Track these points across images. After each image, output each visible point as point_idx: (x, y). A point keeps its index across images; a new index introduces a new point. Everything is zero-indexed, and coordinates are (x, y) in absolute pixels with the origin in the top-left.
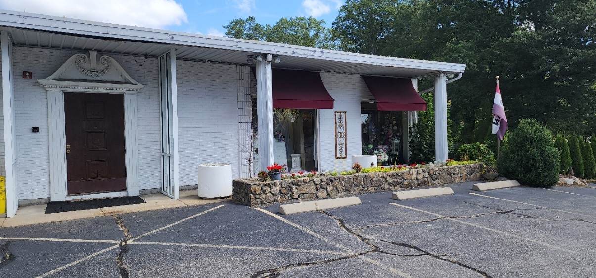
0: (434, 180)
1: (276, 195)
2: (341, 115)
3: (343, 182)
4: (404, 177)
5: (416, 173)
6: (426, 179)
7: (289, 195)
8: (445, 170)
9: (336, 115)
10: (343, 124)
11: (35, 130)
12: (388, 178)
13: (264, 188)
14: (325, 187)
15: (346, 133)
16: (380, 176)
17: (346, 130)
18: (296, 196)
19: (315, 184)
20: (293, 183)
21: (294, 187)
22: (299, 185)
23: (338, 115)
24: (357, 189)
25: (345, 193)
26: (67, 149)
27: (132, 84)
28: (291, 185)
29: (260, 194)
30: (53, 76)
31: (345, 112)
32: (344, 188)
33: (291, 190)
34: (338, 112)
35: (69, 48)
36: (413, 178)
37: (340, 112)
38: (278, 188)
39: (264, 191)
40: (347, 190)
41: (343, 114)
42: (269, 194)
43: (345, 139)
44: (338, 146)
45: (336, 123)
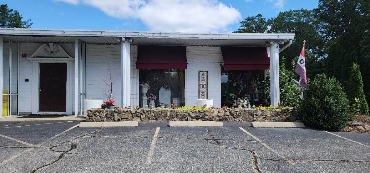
0: (235, 118)
1: (103, 118)
2: (203, 73)
3: (153, 114)
4: (205, 113)
5: (217, 112)
6: (227, 117)
7: (112, 119)
8: (247, 112)
9: (199, 73)
10: (205, 79)
11: (27, 80)
12: (191, 114)
13: (95, 113)
14: (139, 115)
15: (207, 85)
16: (185, 111)
17: (207, 83)
18: (116, 119)
19: (132, 114)
20: (115, 112)
21: (116, 114)
22: (119, 114)
23: (201, 73)
24: (165, 119)
25: (155, 120)
26: (40, 90)
27: (69, 58)
28: (114, 113)
29: (92, 116)
30: (33, 55)
31: (207, 72)
32: (154, 118)
33: (113, 115)
34: (201, 72)
35: (40, 42)
36: (214, 115)
37: (202, 72)
38: (104, 114)
39: (95, 115)
40: (156, 119)
41: (205, 73)
42: (98, 117)
43: (206, 89)
44: (201, 94)
45: (199, 78)
